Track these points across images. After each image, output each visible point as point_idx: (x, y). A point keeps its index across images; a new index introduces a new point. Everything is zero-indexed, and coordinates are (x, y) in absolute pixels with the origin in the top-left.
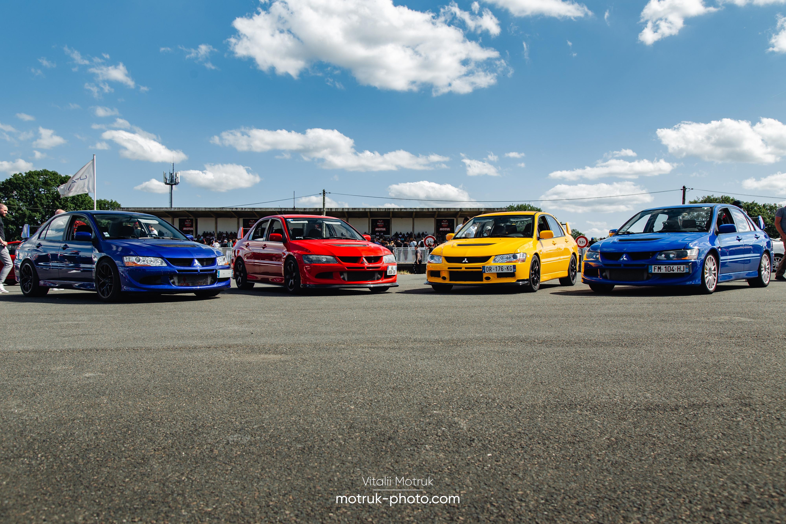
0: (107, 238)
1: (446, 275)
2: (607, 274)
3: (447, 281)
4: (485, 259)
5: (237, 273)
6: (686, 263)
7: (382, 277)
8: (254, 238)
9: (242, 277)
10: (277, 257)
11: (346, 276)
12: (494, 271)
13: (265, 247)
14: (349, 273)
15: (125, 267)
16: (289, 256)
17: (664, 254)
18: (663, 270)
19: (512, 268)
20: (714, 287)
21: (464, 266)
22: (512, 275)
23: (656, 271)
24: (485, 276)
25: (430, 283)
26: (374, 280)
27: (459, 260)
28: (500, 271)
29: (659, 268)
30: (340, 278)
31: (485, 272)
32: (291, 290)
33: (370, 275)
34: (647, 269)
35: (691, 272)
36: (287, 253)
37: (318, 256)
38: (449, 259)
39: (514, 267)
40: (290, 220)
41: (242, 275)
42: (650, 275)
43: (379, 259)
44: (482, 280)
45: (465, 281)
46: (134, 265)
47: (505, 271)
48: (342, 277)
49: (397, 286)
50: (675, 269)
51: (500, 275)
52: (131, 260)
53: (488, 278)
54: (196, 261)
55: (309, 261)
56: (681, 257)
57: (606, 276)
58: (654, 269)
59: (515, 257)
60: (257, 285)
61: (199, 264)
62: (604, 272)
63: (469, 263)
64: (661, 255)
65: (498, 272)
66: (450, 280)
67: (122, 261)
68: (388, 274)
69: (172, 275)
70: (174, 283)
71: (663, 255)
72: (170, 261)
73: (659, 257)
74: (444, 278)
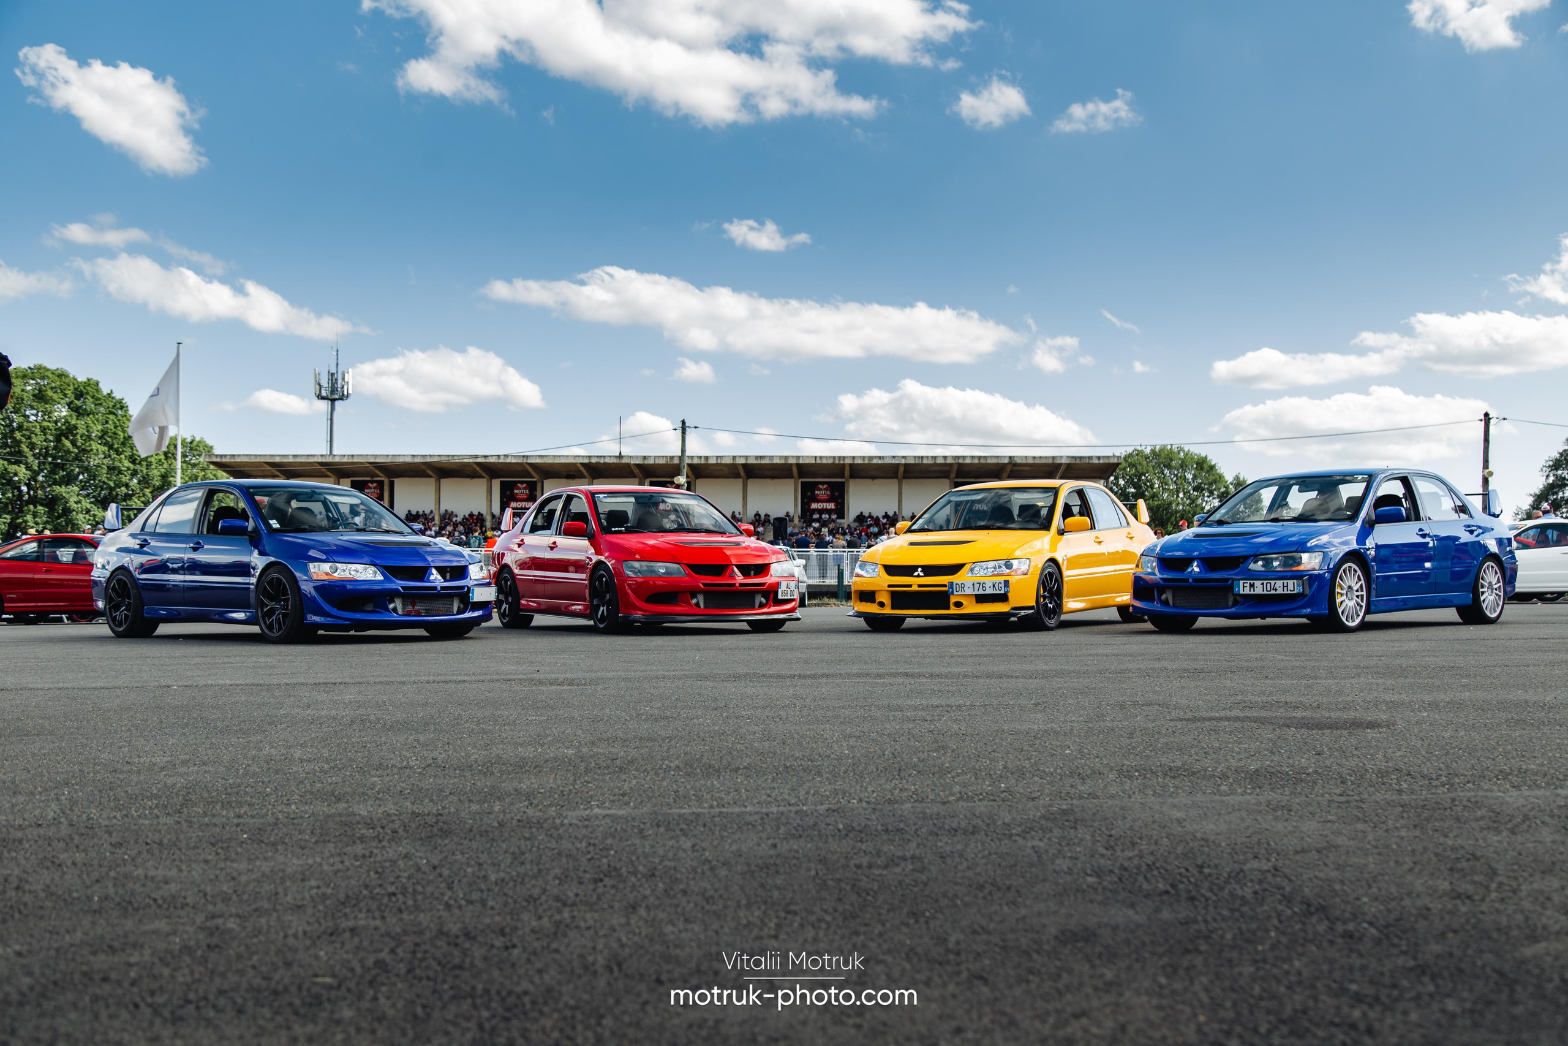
0: (276, 530)
1: (884, 598)
2: (1168, 596)
3: (888, 610)
4: (954, 569)
5: (502, 597)
6: (1298, 576)
7: (767, 601)
8: (534, 529)
9: (510, 604)
10: (578, 566)
11: (701, 599)
12: (968, 591)
13: (553, 547)
14: (707, 595)
15: (311, 580)
16: (599, 562)
17: (1263, 559)
18: (1259, 588)
19: (1002, 585)
20: (1358, 621)
21: (915, 582)
22: (1003, 598)
23: (1247, 591)
24: (953, 599)
25: (859, 614)
26: (753, 608)
27: (908, 570)
28: (981, 592)
29: (1252, 585)
30: (690, 604)
31: (952, 593)
32: (601, 626)
33: (744, 597)
34: (1231, 587)
35: (1307, 591)
36: (595, 558)
37: (652, 564)
38: (891, 570)
39: (1006, 583)
40: (602, 496)
41: (510, 599)
42: (1238, 598)
43: (763, 569)
44: (948, 608)
45: (918, 609)
46: (326, 578)
47: (989, 591)
48: (694, 601)
49: (798, 619)
50: (1280, 587)
51: (981, 599)
52: (321, 570)
53: (959, 605)
54: (434, 571)
55: (634, 573)
56: (1292, 565)
57: (1167, 599)
58: (1244, 588)
59: (1009, 566)
60: (539, 620)
61: (439, 577)
62: (1164, 592)
63: (925, 576)
64: (1256, 562)
65: (976, 592)
66: (893, 608)
67: (306, 571)
68: (780, 597)
69: (392, 595)
70: (395, 610)
71: (1260, 563)
72: (391, 571)
73: (1252, 566)
74: (882, 604)
